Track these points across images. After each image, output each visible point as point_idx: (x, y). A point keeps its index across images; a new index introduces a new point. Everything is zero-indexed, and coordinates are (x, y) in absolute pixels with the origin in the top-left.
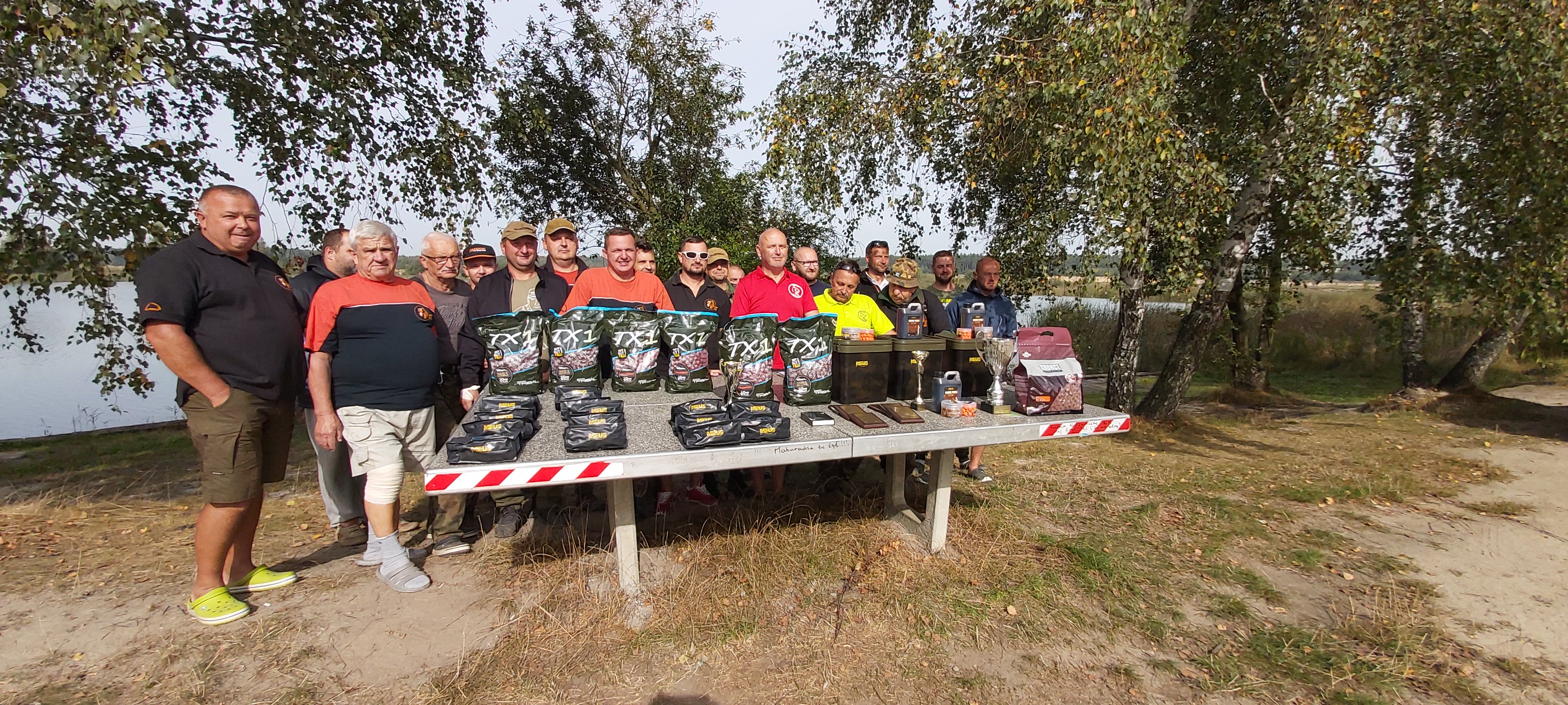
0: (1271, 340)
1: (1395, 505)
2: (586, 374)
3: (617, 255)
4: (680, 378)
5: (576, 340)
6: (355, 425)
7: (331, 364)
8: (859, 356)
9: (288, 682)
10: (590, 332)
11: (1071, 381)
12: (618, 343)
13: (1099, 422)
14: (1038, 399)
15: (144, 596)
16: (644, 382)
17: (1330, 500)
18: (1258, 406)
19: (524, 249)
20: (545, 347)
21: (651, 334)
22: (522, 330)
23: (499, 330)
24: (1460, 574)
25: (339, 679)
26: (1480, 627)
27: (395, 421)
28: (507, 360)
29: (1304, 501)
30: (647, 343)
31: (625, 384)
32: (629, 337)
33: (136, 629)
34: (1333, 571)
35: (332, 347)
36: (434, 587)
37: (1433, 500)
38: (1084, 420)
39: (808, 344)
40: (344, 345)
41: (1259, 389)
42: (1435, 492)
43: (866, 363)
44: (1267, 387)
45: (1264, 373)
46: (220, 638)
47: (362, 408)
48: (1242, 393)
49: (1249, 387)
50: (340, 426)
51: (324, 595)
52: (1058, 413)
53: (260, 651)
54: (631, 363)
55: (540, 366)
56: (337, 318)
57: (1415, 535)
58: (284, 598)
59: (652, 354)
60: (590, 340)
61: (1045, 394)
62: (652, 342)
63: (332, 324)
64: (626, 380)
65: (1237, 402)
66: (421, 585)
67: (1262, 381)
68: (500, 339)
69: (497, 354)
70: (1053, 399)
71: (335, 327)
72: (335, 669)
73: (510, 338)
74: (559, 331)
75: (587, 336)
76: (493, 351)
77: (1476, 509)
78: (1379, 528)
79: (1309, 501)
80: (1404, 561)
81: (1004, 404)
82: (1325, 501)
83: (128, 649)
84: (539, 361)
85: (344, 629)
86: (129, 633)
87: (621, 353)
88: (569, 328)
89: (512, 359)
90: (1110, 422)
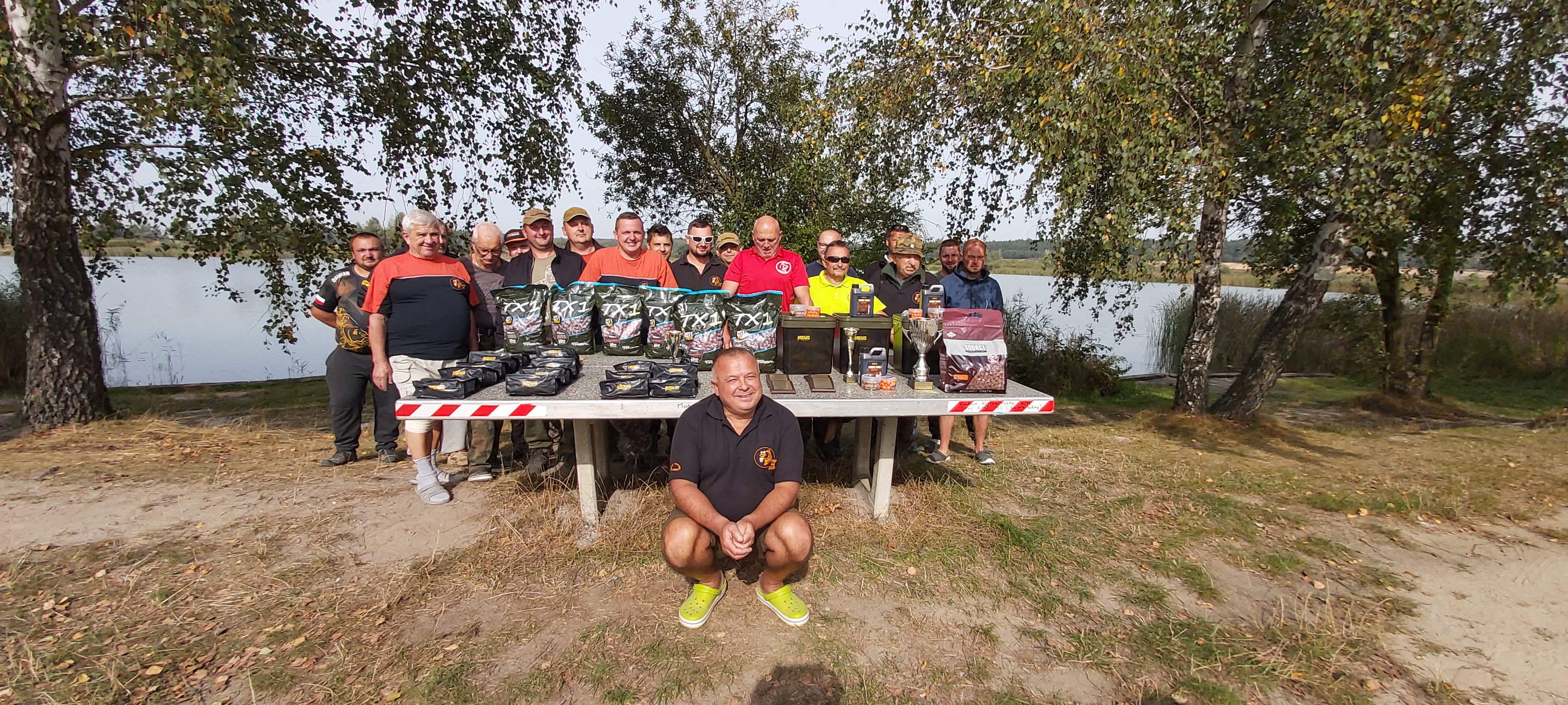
0: (1436, 341)
1: (1448, 523)
2: (580, 338)
3: (625, 236)
4: (655, 345)
5: (572, 310)
6: (399, 370)
7: (386, 323)
8: (802, 331)
9: (324, 553)
10: (585, 303)
11: (993, 361)
12: (606, 313)
13: (1016, 403)
14: (955, 377)
15: (259, 490)
16: (627, 347)
17: (1364, 512)
18: (1406, 416)
19: (541, 232)
20: (548, 314)
21: (635, 306)
22: (529, 300)
23: (510, 300)
24: (1463, 597)
25: (355, 556)
26: (1437, 650)
27: (431, 368)
28: (515, 324)
29: (1331, 510)
30: (631, 314)
31: (611, 348)
32: (615, 309)
33: (245, 511)
34: (1306, 578)
35: (386, 309)
36: (452, 502)
37: (1505, 523)
38: (999, 399)
39: (752, 319)
40: (396, 308)
41: (1417, 396)
42: (1510, 513)
43: (808, 338)
44: (1427, 394)
45: (1424, 379)
46: (293, 521)
47: (405, 357)
48: (1391, 399)
49: (1402, 393)
50: (390, 371)
51: (375, 500)
52: (978, 392)
53: (314, 532)
54: (617, 331)
55: (544, 331)
56: (389, 287)
57: (1445, 555)
58: (347, 499)
59: (636, 323)
60: (584, 310)
61: (963, 372)
62: (635, 313)
63: (386, 292)
64: (612, 345)
65: (1386, 410)
66: (441, 500)
67: (1421, 388)
68: (513, 307)
69: (508, 320)
70: (971, 377)
71: (388, 294)
72: (358, 549)
73: (519, 306)
74: (558, 302)
75: (581, 307)
76: (505, 316)
77: (1549, 534)
78: (1406, 545)
79: (1337, 511)
80: (1407, 578)
81: (928, 380)
82: (1358, 512)
83: (233, 522)
84: (543, 327)
85: (376, 525)
86: (239, 513)
87: (608, 322)
88: (567, 299)
89: (520, 324)
90: (1029, 403)
